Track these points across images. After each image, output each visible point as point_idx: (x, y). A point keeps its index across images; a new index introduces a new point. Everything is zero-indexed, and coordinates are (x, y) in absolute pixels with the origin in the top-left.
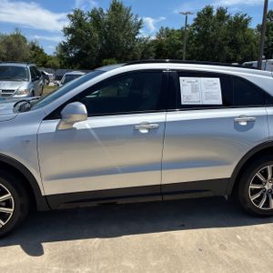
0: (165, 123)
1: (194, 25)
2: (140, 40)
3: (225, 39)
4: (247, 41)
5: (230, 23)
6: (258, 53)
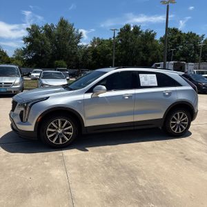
0: (135, 94)
1: (118, 37)
2: (81, 47)
3: (140, 47)
4: (154, 48)
5: (142, 36)
6: (162, 57)
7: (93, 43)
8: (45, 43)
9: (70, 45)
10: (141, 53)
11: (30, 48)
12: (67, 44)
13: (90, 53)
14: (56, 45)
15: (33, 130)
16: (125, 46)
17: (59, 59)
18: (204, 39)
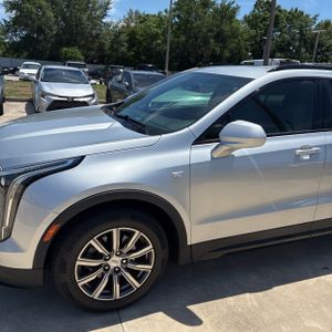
2: (108, 25)
3: (211, 31)
4: (235, 34)
7: (128, 20)
8: (44, 13)
9: (88, 20)
10: (212, 41)
11: (16, 21)
12: (85, 17)
13: (124, 37)
14: (64, 19)
15: (29, 266)
16: (184, 27)
17: (68, 45)
18: (317, 22)
